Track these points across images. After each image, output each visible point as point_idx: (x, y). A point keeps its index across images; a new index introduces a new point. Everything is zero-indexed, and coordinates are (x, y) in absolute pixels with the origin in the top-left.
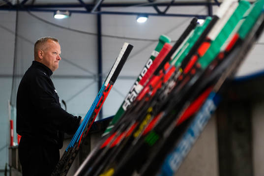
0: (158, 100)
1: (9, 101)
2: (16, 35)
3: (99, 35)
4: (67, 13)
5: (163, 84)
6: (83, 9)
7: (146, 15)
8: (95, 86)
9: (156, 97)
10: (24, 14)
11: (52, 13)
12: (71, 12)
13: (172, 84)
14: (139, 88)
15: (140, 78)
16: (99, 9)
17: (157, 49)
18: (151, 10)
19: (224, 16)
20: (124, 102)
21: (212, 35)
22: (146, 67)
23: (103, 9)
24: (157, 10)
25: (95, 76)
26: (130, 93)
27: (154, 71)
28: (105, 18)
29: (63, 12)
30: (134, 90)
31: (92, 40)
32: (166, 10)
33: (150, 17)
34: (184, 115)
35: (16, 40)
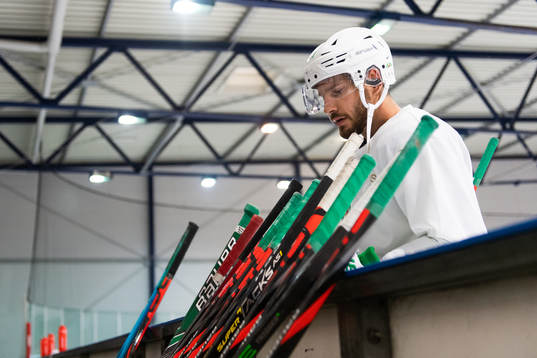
0: (250, 297)
1: (25, 295)
2: (39, 204)
3: (151, 204)
4: (108, 174)
5: (256, 273)
6: (130, 169)
7: (214, 176)
8: (144, 273)
9: (248, 292)
10: (49, 176)
11: (87, 175)
12: (112, 173)
13: (269, 273)
14: (219, 278)
15: (220, 264)
16: (150, 169)
17: (241, 224)
18: (221, 170)
19: (339, 177)
20: (198, 298)
21: (325, 204)
22: (227, 248)
23: (157, 169)
24: (229, 170)
25: (144, 259)
26: (206, 285)
27: (240, 254)
28: (159, 181)
29: (102, 172)
30: (211, 281)
31: (141, 211)
32: (241, 170)
33: (220, 179)
34: (291, 327)
35: (38, 212)
